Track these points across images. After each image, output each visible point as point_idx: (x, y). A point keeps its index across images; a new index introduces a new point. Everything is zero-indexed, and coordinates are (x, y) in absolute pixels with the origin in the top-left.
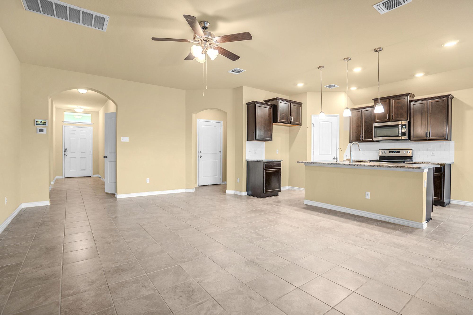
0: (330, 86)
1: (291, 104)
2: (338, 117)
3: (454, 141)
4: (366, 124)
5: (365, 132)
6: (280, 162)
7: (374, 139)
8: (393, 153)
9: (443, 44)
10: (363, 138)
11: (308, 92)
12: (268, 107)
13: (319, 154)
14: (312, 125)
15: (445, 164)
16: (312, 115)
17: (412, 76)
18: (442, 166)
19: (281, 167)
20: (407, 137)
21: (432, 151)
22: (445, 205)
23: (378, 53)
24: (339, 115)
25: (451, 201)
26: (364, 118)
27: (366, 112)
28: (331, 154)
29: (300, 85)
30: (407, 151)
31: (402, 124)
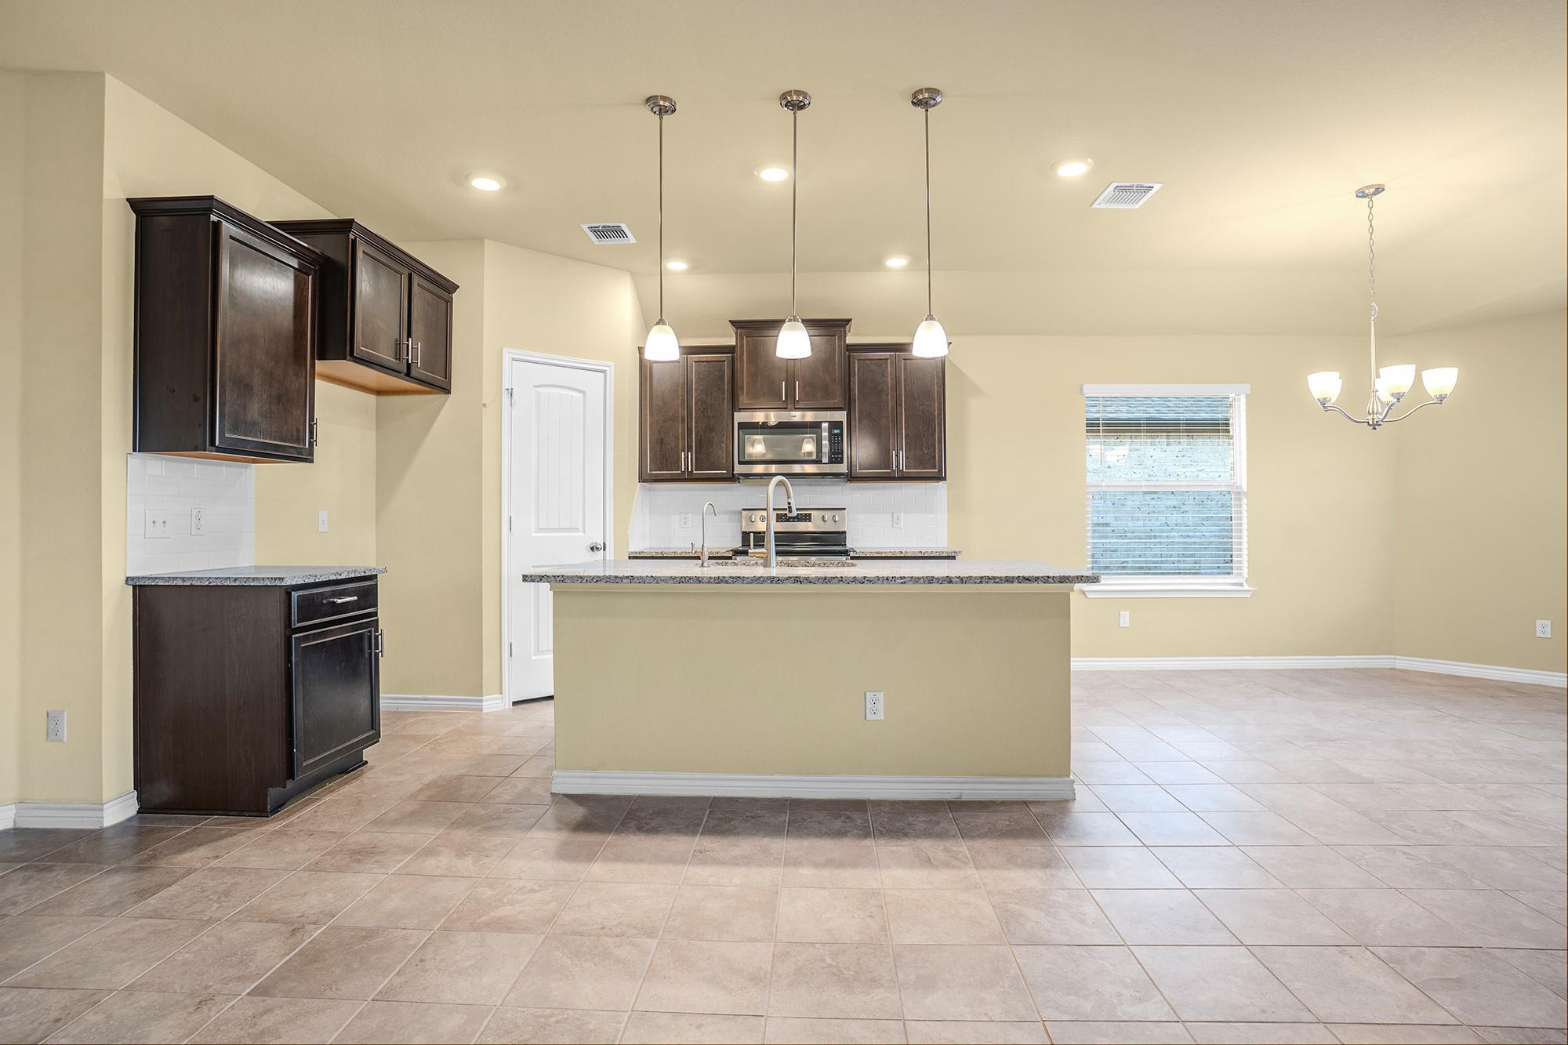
0: (602, 232)
1: (410, 276)
2: (608, 372)
3: (954, 484)
4: (703, 412)
5: (700, 442)
6: (373, 577)
7: (739, 469)
8: (787, 520)
9: (1053, 167)
10: (693, 466)
11: (486, 241)
12: (294, 263)
13: (536, 532)
14: (506, 397)
16: (504, 351)
17: (876, 264)
19: (376, 606)
20: (843, 467)
21: (895, 515)
23: (927, 110)
24: (613, 367)
26: (695, 390)
27: (704, 369)
28: (581, 530)
29: (486, 185)
30: (833, 513)
31: (830, 422)
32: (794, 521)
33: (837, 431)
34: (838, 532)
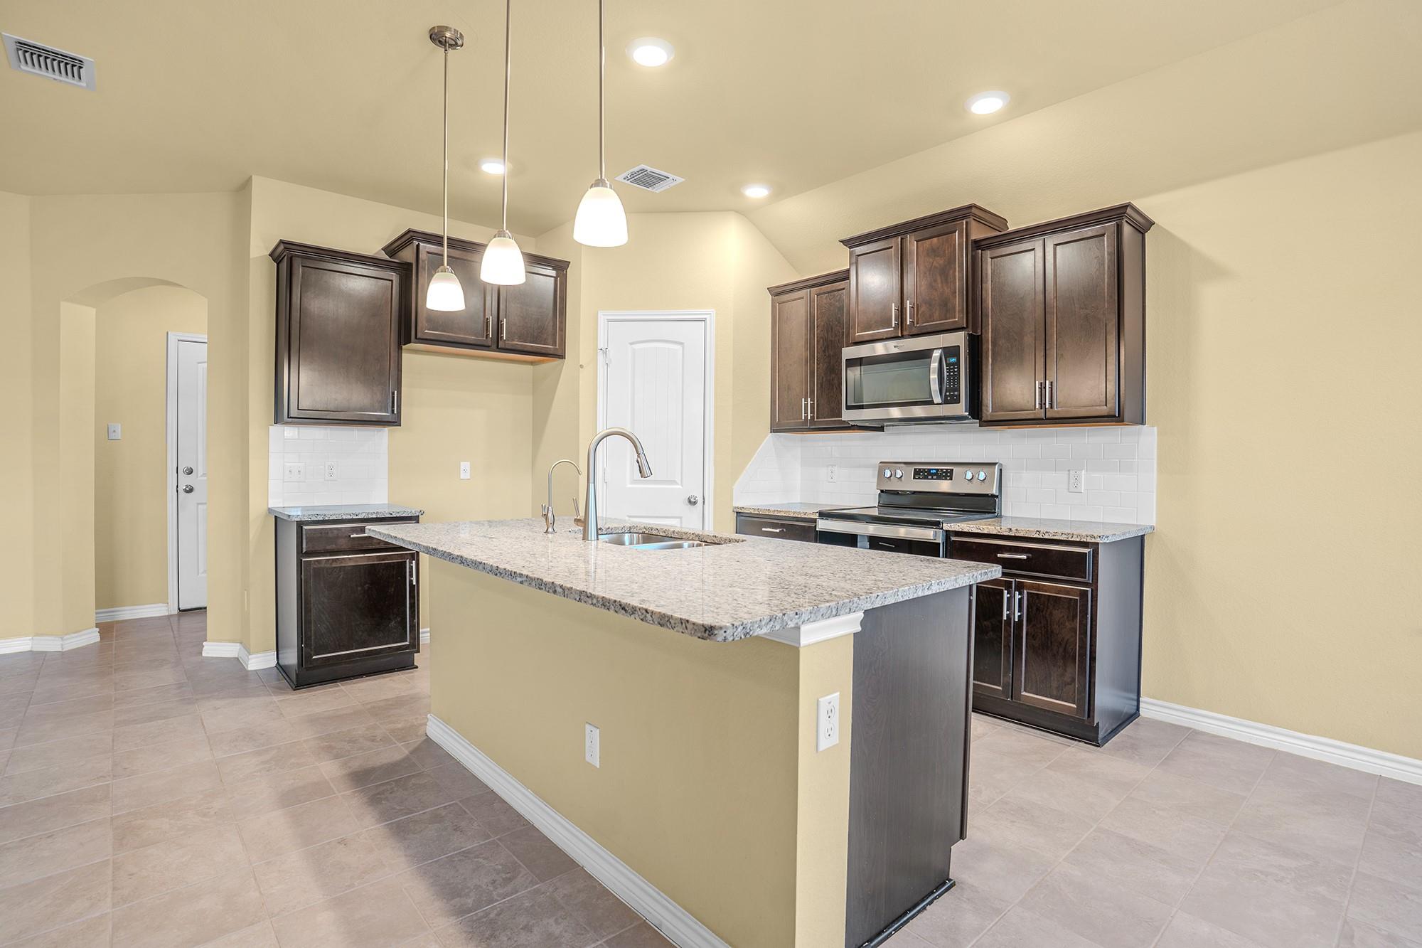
0: (642, 180)
2: (708, 321)
3: (1155, 428)
5: (821, 386)
7: (847, 415)
8: (925, 478)
10: (812, 412)
12: (372, 273)
13: (632, 483)
14: (600, 357)
15: (1098, 540)
16: (600, 314)
18: (1086, 551)
20: (961, 409)
21: (1072, 473)
22: (1101, 735)
24: (713, 314)
25: (1141, 705)
27: (825, 301)
28: (680, 483)
29: (494, 168)
30: (974, 469)
31: (944, 349)
32: (932, 479)
33: (953, 360)
34: (986, 495)
